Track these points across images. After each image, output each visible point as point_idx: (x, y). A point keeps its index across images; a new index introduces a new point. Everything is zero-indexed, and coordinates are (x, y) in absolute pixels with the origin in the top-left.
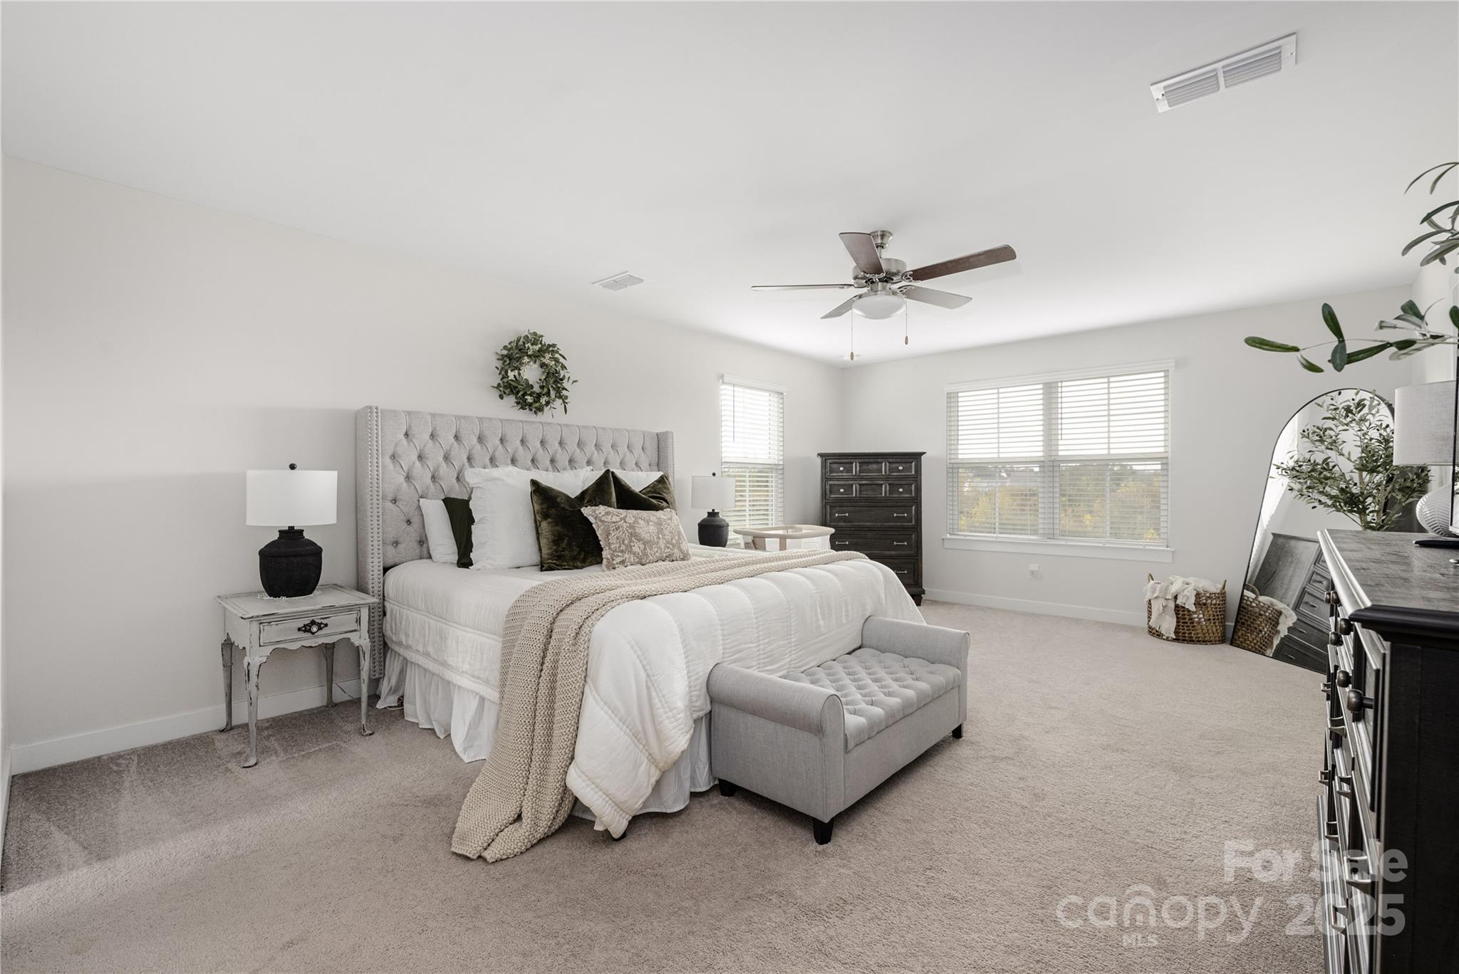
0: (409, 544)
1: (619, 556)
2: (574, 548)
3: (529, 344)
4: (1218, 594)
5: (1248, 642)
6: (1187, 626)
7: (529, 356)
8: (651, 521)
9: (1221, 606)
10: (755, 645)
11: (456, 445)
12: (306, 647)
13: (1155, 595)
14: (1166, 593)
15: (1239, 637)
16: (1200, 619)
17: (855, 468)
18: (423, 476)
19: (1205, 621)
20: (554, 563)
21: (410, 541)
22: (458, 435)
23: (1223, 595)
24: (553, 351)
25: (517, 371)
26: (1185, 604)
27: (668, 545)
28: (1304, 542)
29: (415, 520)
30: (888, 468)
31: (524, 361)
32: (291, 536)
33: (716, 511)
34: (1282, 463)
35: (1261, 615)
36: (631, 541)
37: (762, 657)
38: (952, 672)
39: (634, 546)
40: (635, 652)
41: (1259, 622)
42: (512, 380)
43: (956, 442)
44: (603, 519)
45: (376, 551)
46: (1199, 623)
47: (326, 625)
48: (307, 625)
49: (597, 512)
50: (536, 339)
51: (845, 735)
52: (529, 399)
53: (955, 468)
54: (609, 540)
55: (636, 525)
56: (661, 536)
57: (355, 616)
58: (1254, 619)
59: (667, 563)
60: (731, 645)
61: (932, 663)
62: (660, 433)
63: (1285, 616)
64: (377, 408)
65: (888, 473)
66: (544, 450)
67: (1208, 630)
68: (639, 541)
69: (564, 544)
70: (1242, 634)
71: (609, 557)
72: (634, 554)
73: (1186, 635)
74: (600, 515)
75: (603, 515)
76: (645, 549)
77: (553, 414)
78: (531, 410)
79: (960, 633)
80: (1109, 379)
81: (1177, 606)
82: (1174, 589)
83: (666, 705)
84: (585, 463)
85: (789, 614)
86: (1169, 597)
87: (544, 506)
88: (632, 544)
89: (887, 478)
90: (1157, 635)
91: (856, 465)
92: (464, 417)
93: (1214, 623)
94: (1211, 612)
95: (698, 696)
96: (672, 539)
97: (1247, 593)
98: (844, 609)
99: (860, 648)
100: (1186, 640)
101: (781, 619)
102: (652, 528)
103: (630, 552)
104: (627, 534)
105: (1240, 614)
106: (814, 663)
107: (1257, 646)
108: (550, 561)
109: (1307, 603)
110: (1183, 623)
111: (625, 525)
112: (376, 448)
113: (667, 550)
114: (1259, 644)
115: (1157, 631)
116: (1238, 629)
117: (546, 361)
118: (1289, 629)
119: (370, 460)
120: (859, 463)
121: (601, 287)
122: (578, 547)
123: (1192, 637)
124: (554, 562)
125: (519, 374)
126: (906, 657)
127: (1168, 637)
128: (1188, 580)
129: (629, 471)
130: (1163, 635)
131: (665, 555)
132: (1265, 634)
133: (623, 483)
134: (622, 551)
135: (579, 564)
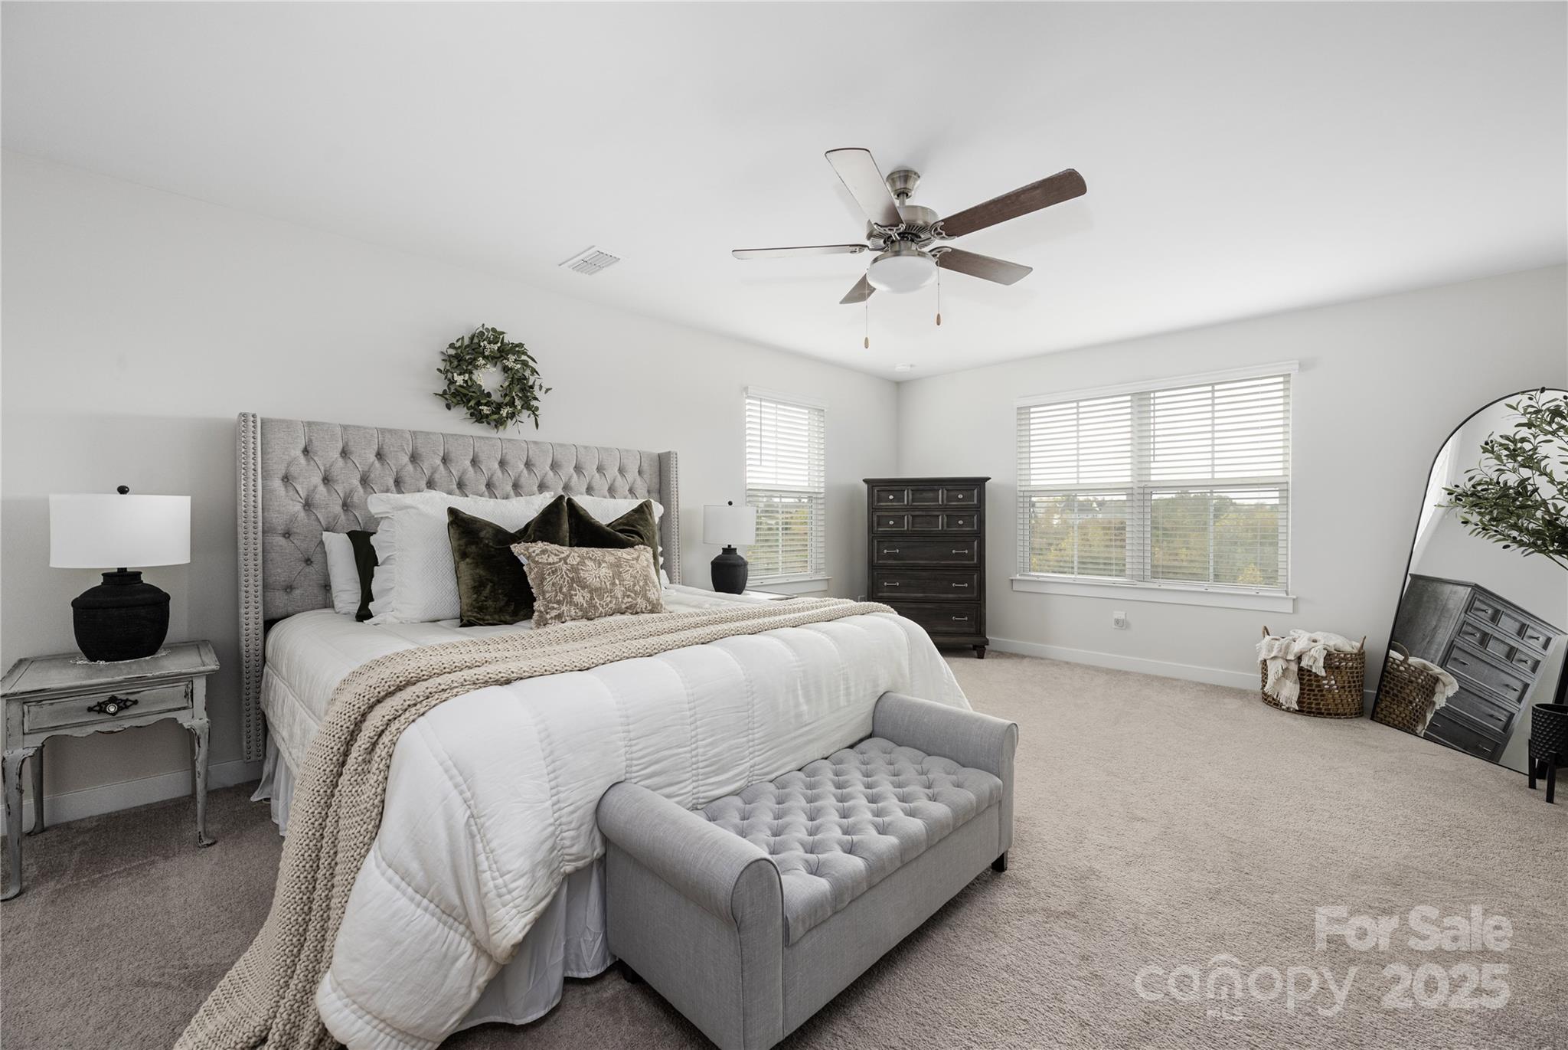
0: (307, 588)
1: (553, 608)
2: (501, 596)
3: (485, 342)
4: (1355, 654)
5: (1394, 716)
6: (1314, 695)
7: (485, 357)
8: (605, 562)
9: (1359, 670)
10: (689, 748)
11: (377, 464)
12: (103, 733)
13: (1272, 655)
14: (1286, 653)
15: (1382, 710)
16: (1331, 686)
17: (907, 496)
18: (330, 504)
19: (1337, 688)
20: (474, 617)
21: (309, 585)
22: (381, 452)
23: (1361, 655)
24: (518, 351)
25: (467, 375)
26: (1311, 666)
27: (628, 593)
28: (1451, 586)
29: (314, 558)
30: (945, 496)
31: (479, 363)
32: (122, 581)
33: (732, 547)
34: (1457, 486)
35: (1412, 682)
36: (571, 588)
37: (701, 765)
38: (988, 782)
39: (576, 595)
40: (451, 778)
41: (1408, 691)
42: (461, 386)
43: (1027, 466)
44: (537, 559)
45: (251, 599)
46: (1330, 690)
47: (135, 702)
48: (103, 703)
49: (531, 550)
50: (497, 335)
51: (785, 920)
52: (485, 410)
53: (1027, 496)
54: (544, 586)
55: (580, 567)
56: (617, 582)
57: (183, 688)
58: (1401, 688)
59: (627, 617)
60: (641, 754)
61: (964, 766)
62: (662, 454)
63: (1444, 684)
64: (254, 416)
65: (945, 502)
66: (503, 473)
67: (1342, 700)
68: (583, 588)
69: (487, 592)
70: (1386, 706)
71: (542, 609)
72: (576, 605)
73: (1313, 706)
74: (534, 554)
75: (537, 555)
76: (592, 598)
77: (520, 430)
78: (489, 423)
79: (1002, 725)
80: (1213, 387)
81: (1301, 669)
82: (1296, 648)
83: (494, 866)
84: (535, 488)
85: (750, 699)
86: (1291, 657)
87: (462, 542)
88: (573, 592)
89: (943, 508)
90: (1274, 704)
91: (908, 493)
92: (390, 431)
93: (1350, 691)
94: (1346, 678)
95: (574, 839)
96: (634, 585)
97: (1393, 654)
98: (842, 687)
99: (870, 736)
100: (1313, 713)
101: (736, 707)
102: (605, 571)
103: (571, 603)
104: (567, 578)
105: (1384, 681)
106: (794, 765)
107: (1405, 722)
108: (470, 613)
109: (1455, 659)
110: (1308, 690)
111: (564, 567)
112: (253, 467)
113: (626, 600)
114: (1408, 718)
115: (1273, 699)
116: (1382, 700)
117: (510, 364)
118: (1448, 700)
119: (243, 482)
120: (912, 490)
121: (571, 269)
122: (505, 595)
123: (1321, 709)
124: (475, 615)
125: (470, 378)
126: (929, 755)
127: (1288, 708)
128: (1315, 636)
129: (598, 497)
130: (1282, 704)
131: (624, 606)
132: (1416, 706)
133: (582, 513)
134: (559, 602)
135: (508, 618)
